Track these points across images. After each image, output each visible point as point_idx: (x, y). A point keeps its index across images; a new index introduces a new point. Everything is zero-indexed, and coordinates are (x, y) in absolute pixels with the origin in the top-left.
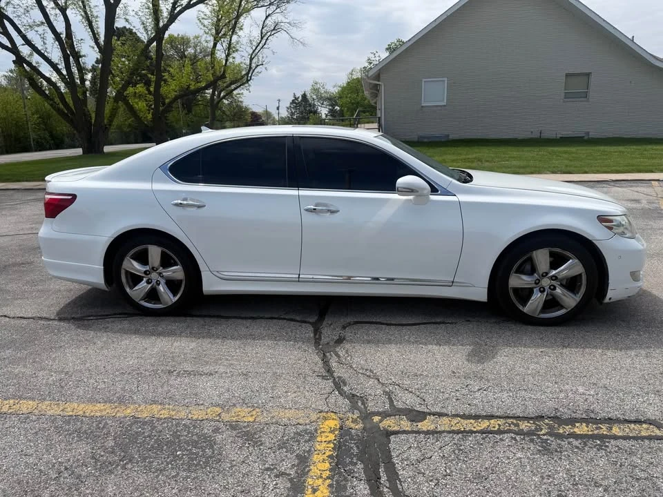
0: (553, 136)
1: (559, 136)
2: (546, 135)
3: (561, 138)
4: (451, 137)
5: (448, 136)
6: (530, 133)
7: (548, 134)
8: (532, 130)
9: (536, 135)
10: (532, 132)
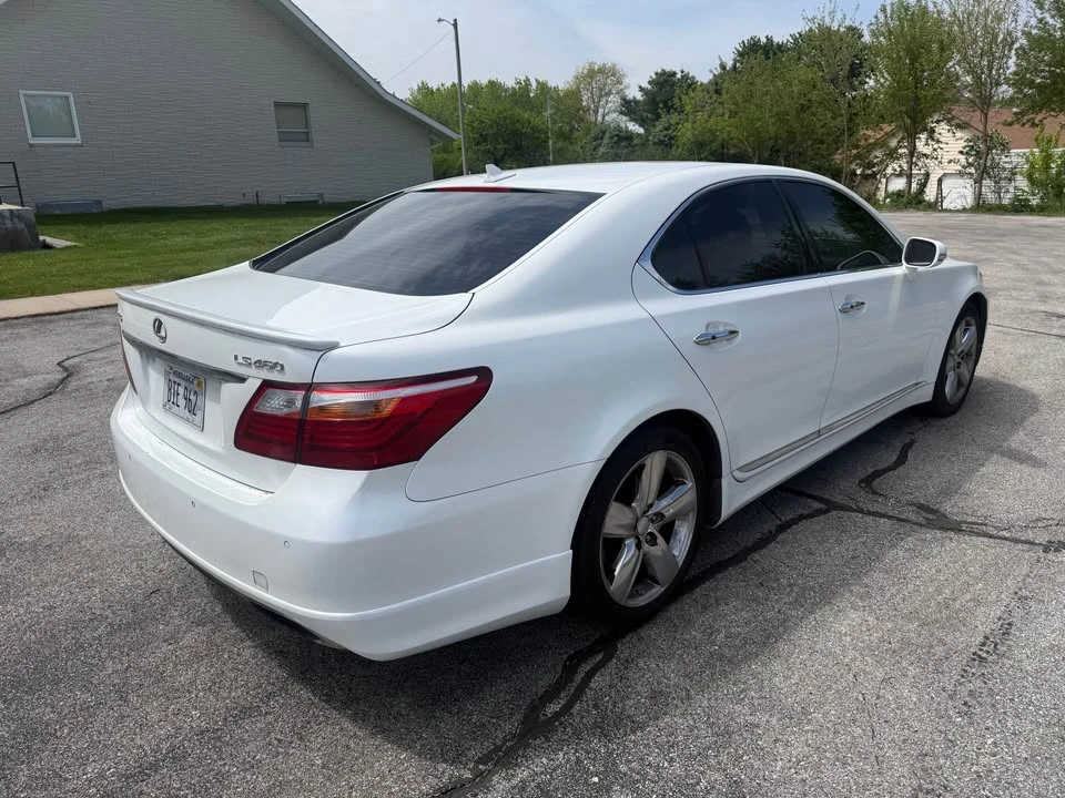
0: (275, 200)
1: (284, 200)
2: (266, 199)
3: (288, 203)
4: (107, 205)
5: (100, 203)
6: (240, 196)
7: (268, 198)
8: (244, 191)
9: (251, 200)
10: (244, 195)
